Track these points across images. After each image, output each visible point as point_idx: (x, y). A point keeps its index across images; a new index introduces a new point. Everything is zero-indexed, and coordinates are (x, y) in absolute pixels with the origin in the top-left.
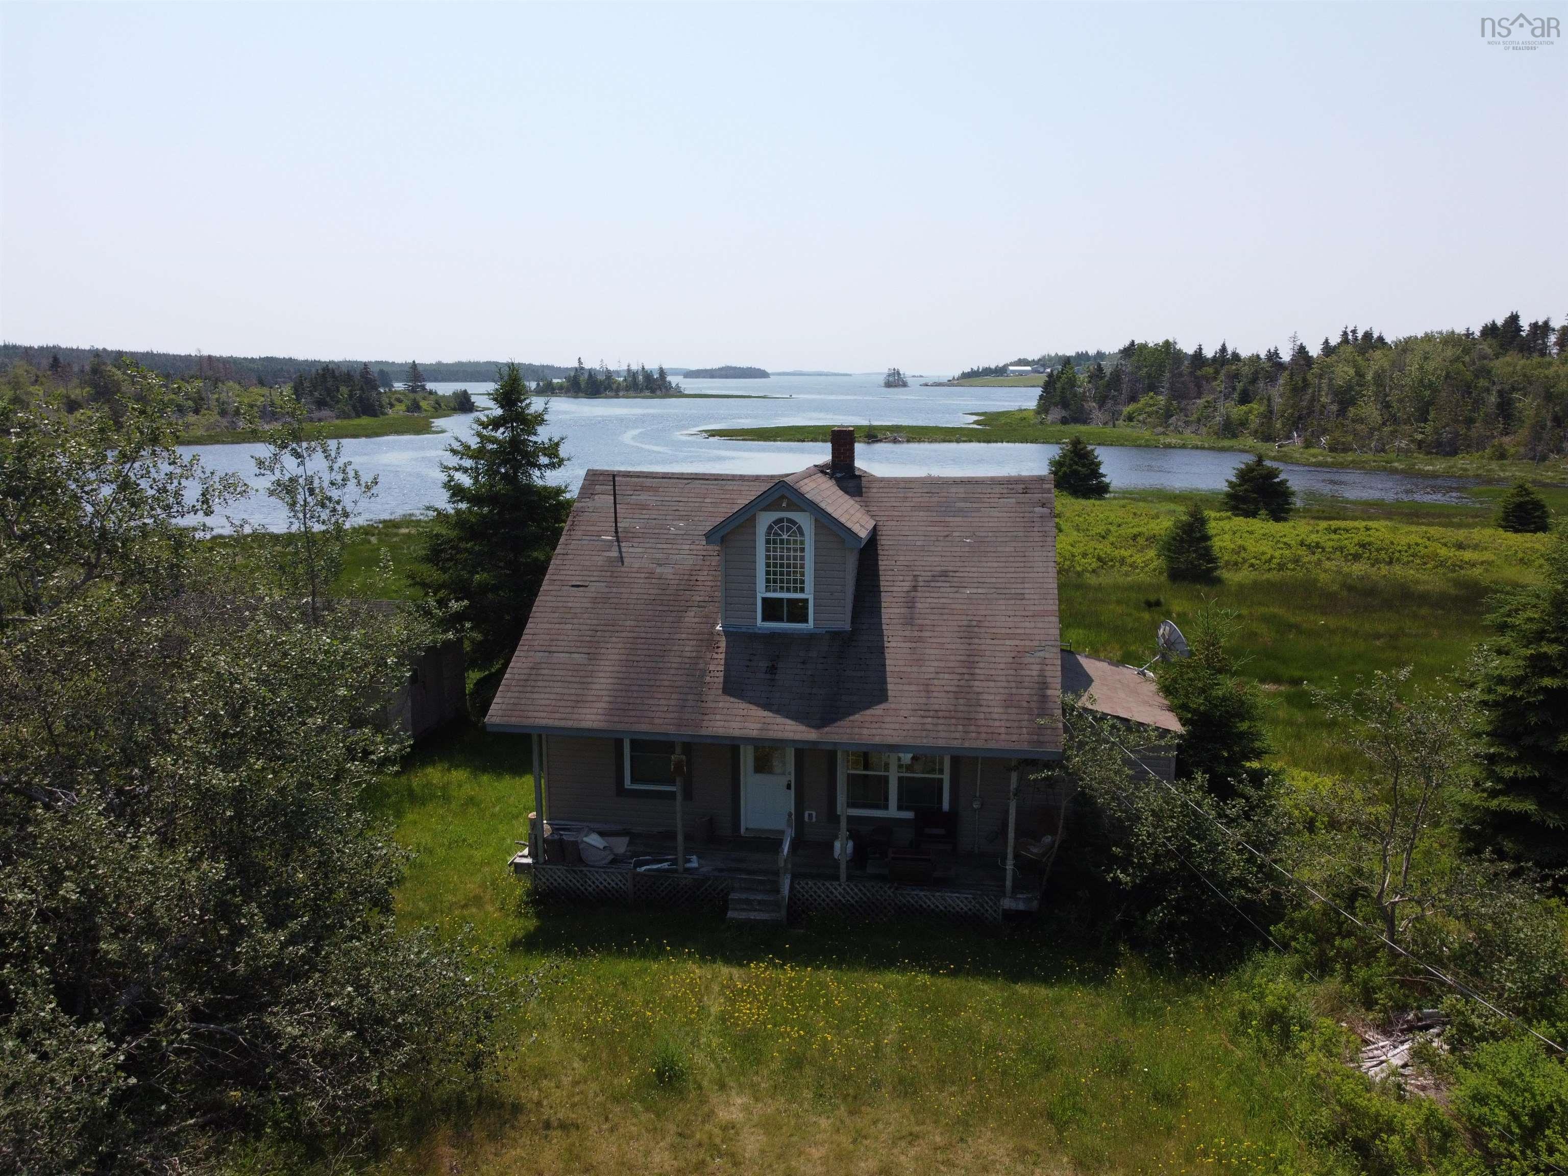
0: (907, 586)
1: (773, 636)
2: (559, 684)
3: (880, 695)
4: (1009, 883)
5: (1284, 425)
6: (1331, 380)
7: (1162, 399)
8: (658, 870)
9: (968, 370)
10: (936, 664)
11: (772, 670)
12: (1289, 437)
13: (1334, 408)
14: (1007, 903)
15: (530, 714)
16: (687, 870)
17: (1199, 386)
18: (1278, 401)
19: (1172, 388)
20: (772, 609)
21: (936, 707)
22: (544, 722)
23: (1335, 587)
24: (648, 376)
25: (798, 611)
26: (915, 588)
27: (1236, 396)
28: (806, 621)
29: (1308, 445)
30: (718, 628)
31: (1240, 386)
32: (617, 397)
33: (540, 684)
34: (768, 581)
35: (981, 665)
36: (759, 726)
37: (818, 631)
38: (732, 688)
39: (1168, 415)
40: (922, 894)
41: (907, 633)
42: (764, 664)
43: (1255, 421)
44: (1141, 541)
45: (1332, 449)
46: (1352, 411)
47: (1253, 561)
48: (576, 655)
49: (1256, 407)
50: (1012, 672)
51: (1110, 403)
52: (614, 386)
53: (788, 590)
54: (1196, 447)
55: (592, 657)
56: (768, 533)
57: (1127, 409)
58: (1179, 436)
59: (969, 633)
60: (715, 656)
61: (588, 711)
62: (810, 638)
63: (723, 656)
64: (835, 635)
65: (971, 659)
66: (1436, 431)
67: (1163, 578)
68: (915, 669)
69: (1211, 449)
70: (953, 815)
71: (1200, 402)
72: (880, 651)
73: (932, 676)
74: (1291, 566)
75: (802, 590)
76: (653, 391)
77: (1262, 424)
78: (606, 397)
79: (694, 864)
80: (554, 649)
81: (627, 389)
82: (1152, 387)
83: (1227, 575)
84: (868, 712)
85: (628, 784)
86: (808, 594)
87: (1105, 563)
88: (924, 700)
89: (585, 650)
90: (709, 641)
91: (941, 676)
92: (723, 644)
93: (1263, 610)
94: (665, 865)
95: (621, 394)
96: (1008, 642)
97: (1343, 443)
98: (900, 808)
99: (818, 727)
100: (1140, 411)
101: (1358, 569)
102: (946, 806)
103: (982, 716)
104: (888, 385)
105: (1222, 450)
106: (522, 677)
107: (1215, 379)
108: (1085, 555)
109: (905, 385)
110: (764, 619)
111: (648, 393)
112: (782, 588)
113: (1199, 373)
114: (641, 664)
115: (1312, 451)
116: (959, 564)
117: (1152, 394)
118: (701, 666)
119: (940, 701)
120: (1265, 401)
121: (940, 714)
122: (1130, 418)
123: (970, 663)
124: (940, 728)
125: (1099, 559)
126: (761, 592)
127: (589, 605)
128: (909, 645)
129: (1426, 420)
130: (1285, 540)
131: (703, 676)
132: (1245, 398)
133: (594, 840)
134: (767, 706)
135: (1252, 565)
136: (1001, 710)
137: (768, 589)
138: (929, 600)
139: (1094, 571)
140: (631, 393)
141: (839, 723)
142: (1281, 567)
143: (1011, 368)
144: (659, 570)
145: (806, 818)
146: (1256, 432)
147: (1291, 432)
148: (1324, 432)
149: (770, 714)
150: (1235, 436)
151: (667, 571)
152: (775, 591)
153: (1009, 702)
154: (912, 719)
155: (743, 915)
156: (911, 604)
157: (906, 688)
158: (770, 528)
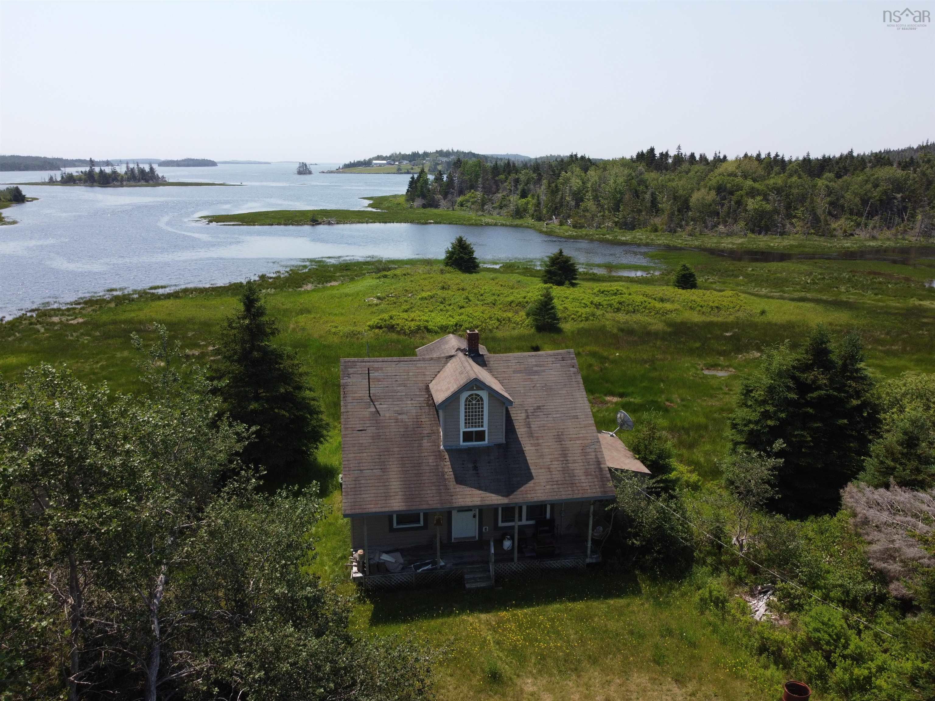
0: (523, 415)
1: (469, 450)
2: (373, 488)
3: (529, 477)
4: (589, 552)
5: (548, 212)
6: (571, 187)
7: (479, 194)
8: (427, 570)
9: (347, 162)
10: (550, 457)
11: (475, 468)
12: (551, 219)
13: (573, 203)
14: (588, 560)
15: (365, 507)
16: (441, 567)
17: (497, 186)
18: (543, 198)
19: (484, 188)
20: (468, 436)
21: (556, 479)
22: (374, 510)
23: (615, 331)
24: (142, 171)
25: (480, 436)
26: (528, 417)
27: (519, 192)
28: (484, 440)
29: (561, 224)
30: (442, 447)
31: (520, 187)
32: (122, 186)
33: (363, 489)
34: (466, 423)
35: (570, 455)
36: (479, 499)
37: (490, 444)
38: (460, 480)
39: (483, 204)
40: (552, 562)
41: (532, 442)
42: (470, 466)
43: (531, 208)
44: (513, 305)
45: (575, 227)
46: (583, 205)
47: (573, 316)
48: (374, 471)
49: (531, 200)
50: (583, 457)
51: (450, 196)
52: (119, 178)
53: (475, 427)
54: (503, 225)
55: (384, 470)
56: (466, 401)
57: (460, 199)
58: (491, 217)
59: (559, 438)
60: (446, 464)
61: (394, 501)
62: (488, 448)
63: (449, 463)
64: (499, 446)
65: (564, 452)
66: (624, 217)
67: (533, 330)
68: (541, 460)
69: (511, 226)
70: (552, 520)
71: (500, 195)
72: (521, 452)
73: (549, 463)
74: (591, 318)
75: (482, 426)
76: (147, 181)
77: (535, 211)
78: (115, 186)
79: (442, 564)
80: (362, 468)
81: (129, 180)
82: (473, 187)
83: (563, 326)
84: (527, 485)
85: (395, 525)
86: (485, 428)
87: (501, 322)
88: (549, 477)
89: (379, 467)
90: (439, 456)
91: (554, 463)
92: (447, 457)
93: (588, 348)
94: (429, 567)
95: (125, 183)
96: (577, 442)
97: (580, 223)
98: (527, 520)
99: (507, 496)
100: (467, 201)
101: (621, 317)
102: (548, 516)
103: (577, 481)
104: (300, 173)
105: (516, 226)
106: (352, 486)
107: (505, 181)
108: (490, 318)
109: (310, 173)
110: (464, 441)
111: (143, 182)
112: (472, 426)
113: (497, 178)
114: (411, 472)
115: (565, 227)
116: (544, 402)
117: (472, 191)
118: (441, 470)
119: (557, 476)
120: (536, 197)
121: (559, 482)
122: (462, 205)
123: (564, 454)
124: (561, 490)
125: (498, 320)
126: (463, 429)
127: (371, 441)
128: (534, 448)
129: (619, 211)
130: (583, 301)
131: (443, 475)
132: (524, 195)
133: (385, 557)
134: (480, 488)
135: (573, 319)
136: (584, 477)
137: (466, 427)
138: (537, 423)
139: (497, 328)
140: (132, 183)
141: (515, 493)
142: (587, 319)
143: (374, 162)
144: (400, 417)
145: (484, 530)
146: (533, 215)
147: (552, 216)
148: (569, 217)
149: (482, 492)
150: (521, 217)
151: (404, 417)
152: (469, 427)
153: (587, 473)
154: (548, 487)
155: (474, 586)
156: (528, 426)
157: (540, 471)
158: (467, 398)
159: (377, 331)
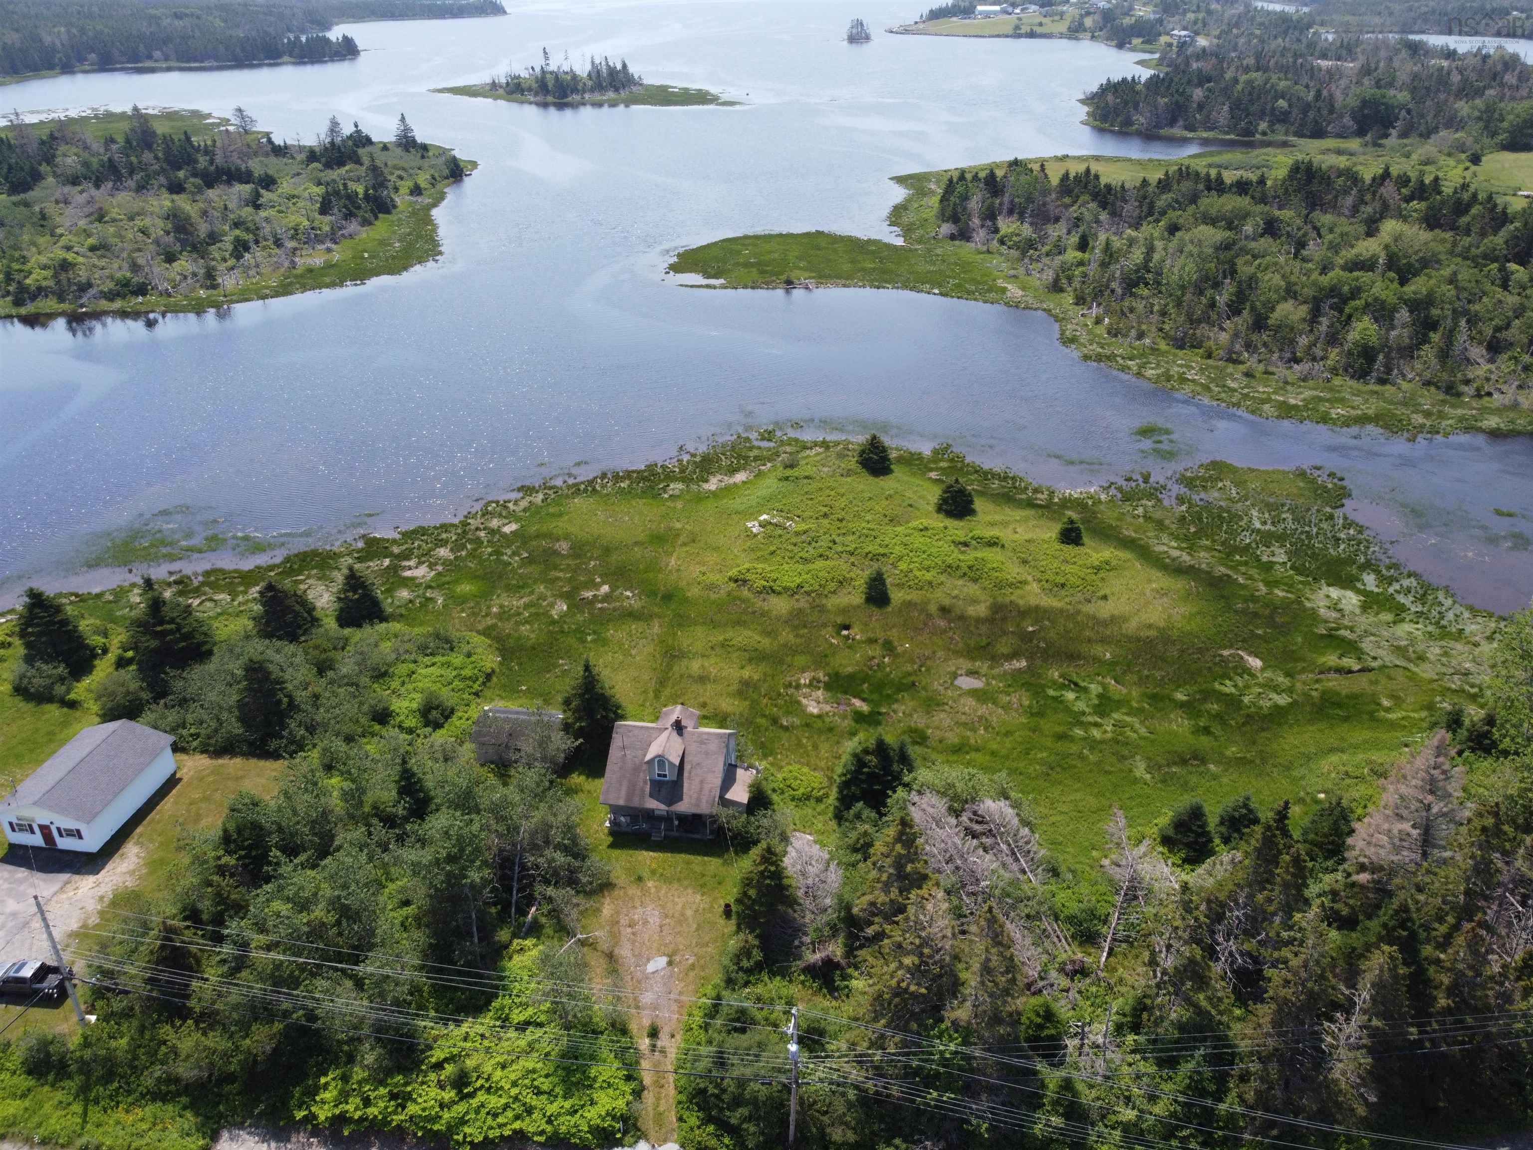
0: (690, 767)
1: (659, 782)
2: (614, 793)
4: (708, 833)
5: (1089, 295)
7: (1026, 229)
8: (637, 828)
10: (694, 791)
11: (659, 791)
14: (708, 837)
15: (609, 801)
16: (643, 827)
17: (1060, 212)
18: (1092, 269)
22: (612, 803)
23: (935, 609)
24: (611, 70)
26: (692, 770)
27: (1078, 236)
28: (667, 778)
29: (1097, 321)
30: (648, 779)
31: (1080, 230)
33: (610, 792)
34: (658, 771)
35: (703, 791)
36: (656, 806)
40: (690, 835)
41: (688, 782)
42: (657, 789)
45: (1109, 333)
50: (709, 793)
53: (663, 773)
55: (619, 785)
56: (658, 762)
57: (1002, 231)
58: (1025, 281)
59: (702, 782)
60: (647, 786)
61: (621, 801)
62: (668, 782)
64: (673, 781)
65: (701, 789)
66: (1175, 328)
68: (689, 791)
71: (1055, 234)
72: (682, 786)
73: (692, 794)
74: (926, 587)
75: (666, 773)
76: (618, 94)
77: (1081, 283)
80: (612, 782)
82: (1022, 214)
83: (894, 595)
84: (679, 803)
87: (842, 584)
88: (690, 801)
90: (645, 782)
91: (695, 794)
92: (649, 783)
93: (889, 633)
95: (587, 96)
96: (710, 785)
97: (1115, 329)
99: (669, 807)
100: (1010, 237)
101: (957, 588)
103: (701, 805)
104: (852, 39)
105: (1044, 311)
109: (868, 38)
110: (656, 777)
111: (612, 97)
114: (631, 788)
115: (1098, 329)
116: (702, 761)
117: (1018, 223)
118: (644, 789)
119: (693, 801)
121: (693, 804)
122: (1002, 242)
124: (693, 808)
125: (840, 581)
127: (618, 769)
128: (688, 785)
131: (644, 792)
132: (1083, 243)
133: (622, 819)
134: (658, 801)
136: (705, 804)
138: (695, 772)
139: (834, 591)
141: (673, 806)
142: (922, 588)
146: (1075, 290)
147: (1092, 303)
148: (1109, 313)
150: (1058, 294)
151: (636, 759)
152: (660, 773)
154: (687, 806)
155: (653, 839)
156: (690, 773)
157: (687, 797)
159: (733, 585)
